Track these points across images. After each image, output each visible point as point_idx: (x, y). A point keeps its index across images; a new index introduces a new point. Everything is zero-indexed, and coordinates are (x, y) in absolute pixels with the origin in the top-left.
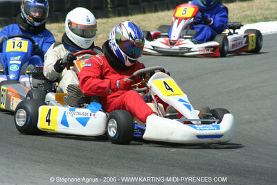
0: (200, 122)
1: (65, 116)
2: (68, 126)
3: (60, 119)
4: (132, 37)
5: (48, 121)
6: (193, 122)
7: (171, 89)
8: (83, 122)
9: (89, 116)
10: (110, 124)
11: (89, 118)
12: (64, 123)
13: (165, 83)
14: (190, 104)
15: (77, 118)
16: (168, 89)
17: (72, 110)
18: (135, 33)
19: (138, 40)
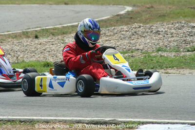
4: (91, 28)
9: (65, 81)
12: (51, 86)
13: (114, 56)
14: (130, 68)
15: (58, 83)
16: (115, 60)
17: (55, 78)
18: (93, 25)
19: (95, 30)
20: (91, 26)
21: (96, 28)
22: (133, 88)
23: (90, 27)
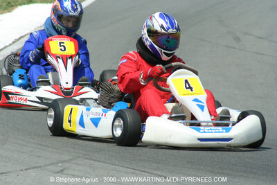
0: (211, 124)
2: (84, 128)
3: (78, 119)
4: (164, 29)
5: (70, 121)
6: (203, 124)
7: (191, 88)
8: (96, 122)
9: (101, 116)
11: (100, 119)
12: (82, 123)
13: (186, 81)
14: (205, 105)
15: (91, 119)
16: (187, 88)
17: (88, 110)
18: (167, 23)
19: (171, 31)
21: (173, 28)
22: (199, 139)
23: (162, 27)
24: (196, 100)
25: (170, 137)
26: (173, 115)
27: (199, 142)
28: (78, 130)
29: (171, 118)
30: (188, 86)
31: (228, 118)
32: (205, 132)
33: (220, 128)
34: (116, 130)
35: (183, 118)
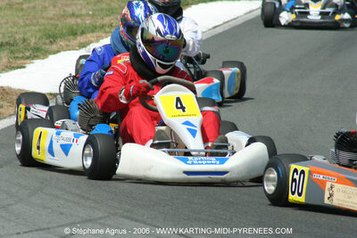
0: (204, 153)
1: (51, 142)
2: (54, 156)
3: (47, 145)
4: (160, 33)
5: (38, 148)
6: (193, 153)
7: (183, 109)
8: (66, 149)
9: (71, 142)
10: (87, 152)
11: (71, 145)
13: (178, 100)
14: (198, 129)
15: (61, 145)
16: (177, 108)
17: (58, 134)
18: (165, 27)
19: (168, 37)
20: (162, 29)
21: (171, 33)
22: (185, 172)
23: (158, 31)
24: (187, 123)
25: (150, 169)
26: (157, 142)
27: (185, 176)
28: (48, 159)
29: (153, 146)
30: (179, 106)
31: (226, 147)
32: (193, 163)
33: (213, 159)
34: (86, 160)
35: (167, 145)
